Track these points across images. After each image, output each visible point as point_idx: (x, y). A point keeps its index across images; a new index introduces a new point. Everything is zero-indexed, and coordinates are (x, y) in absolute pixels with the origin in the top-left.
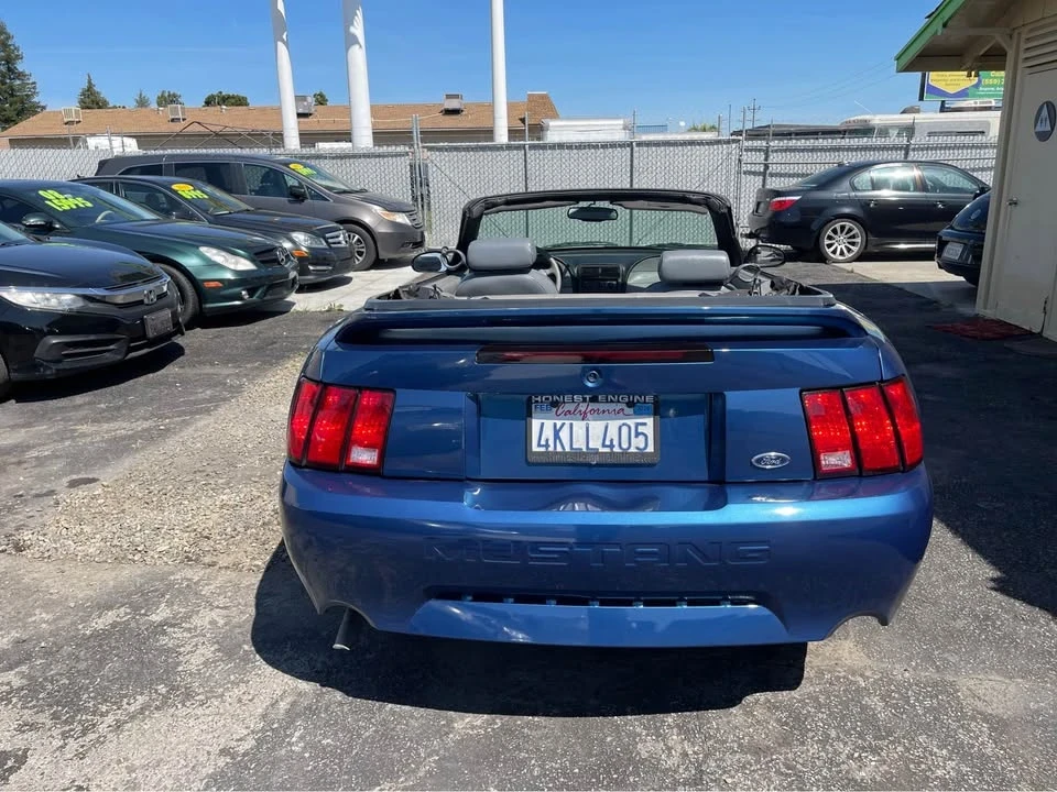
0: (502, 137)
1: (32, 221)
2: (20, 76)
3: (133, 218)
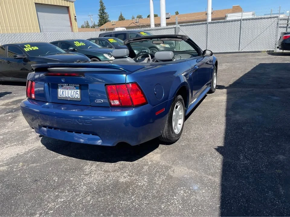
0: (210, 20)
1: (71, 49)
2: (105, 13)
3: (95, 47)
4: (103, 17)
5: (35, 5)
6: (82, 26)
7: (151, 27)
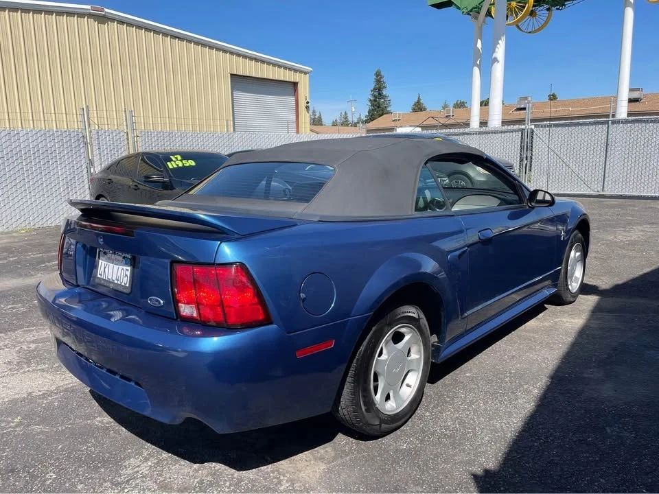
0: (622, 114)
2: (384, 97)
4: (379, 104)
5: (231, 77)
6: (333, 122)
7: (471, 127)
